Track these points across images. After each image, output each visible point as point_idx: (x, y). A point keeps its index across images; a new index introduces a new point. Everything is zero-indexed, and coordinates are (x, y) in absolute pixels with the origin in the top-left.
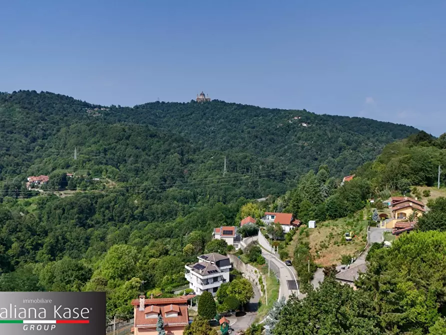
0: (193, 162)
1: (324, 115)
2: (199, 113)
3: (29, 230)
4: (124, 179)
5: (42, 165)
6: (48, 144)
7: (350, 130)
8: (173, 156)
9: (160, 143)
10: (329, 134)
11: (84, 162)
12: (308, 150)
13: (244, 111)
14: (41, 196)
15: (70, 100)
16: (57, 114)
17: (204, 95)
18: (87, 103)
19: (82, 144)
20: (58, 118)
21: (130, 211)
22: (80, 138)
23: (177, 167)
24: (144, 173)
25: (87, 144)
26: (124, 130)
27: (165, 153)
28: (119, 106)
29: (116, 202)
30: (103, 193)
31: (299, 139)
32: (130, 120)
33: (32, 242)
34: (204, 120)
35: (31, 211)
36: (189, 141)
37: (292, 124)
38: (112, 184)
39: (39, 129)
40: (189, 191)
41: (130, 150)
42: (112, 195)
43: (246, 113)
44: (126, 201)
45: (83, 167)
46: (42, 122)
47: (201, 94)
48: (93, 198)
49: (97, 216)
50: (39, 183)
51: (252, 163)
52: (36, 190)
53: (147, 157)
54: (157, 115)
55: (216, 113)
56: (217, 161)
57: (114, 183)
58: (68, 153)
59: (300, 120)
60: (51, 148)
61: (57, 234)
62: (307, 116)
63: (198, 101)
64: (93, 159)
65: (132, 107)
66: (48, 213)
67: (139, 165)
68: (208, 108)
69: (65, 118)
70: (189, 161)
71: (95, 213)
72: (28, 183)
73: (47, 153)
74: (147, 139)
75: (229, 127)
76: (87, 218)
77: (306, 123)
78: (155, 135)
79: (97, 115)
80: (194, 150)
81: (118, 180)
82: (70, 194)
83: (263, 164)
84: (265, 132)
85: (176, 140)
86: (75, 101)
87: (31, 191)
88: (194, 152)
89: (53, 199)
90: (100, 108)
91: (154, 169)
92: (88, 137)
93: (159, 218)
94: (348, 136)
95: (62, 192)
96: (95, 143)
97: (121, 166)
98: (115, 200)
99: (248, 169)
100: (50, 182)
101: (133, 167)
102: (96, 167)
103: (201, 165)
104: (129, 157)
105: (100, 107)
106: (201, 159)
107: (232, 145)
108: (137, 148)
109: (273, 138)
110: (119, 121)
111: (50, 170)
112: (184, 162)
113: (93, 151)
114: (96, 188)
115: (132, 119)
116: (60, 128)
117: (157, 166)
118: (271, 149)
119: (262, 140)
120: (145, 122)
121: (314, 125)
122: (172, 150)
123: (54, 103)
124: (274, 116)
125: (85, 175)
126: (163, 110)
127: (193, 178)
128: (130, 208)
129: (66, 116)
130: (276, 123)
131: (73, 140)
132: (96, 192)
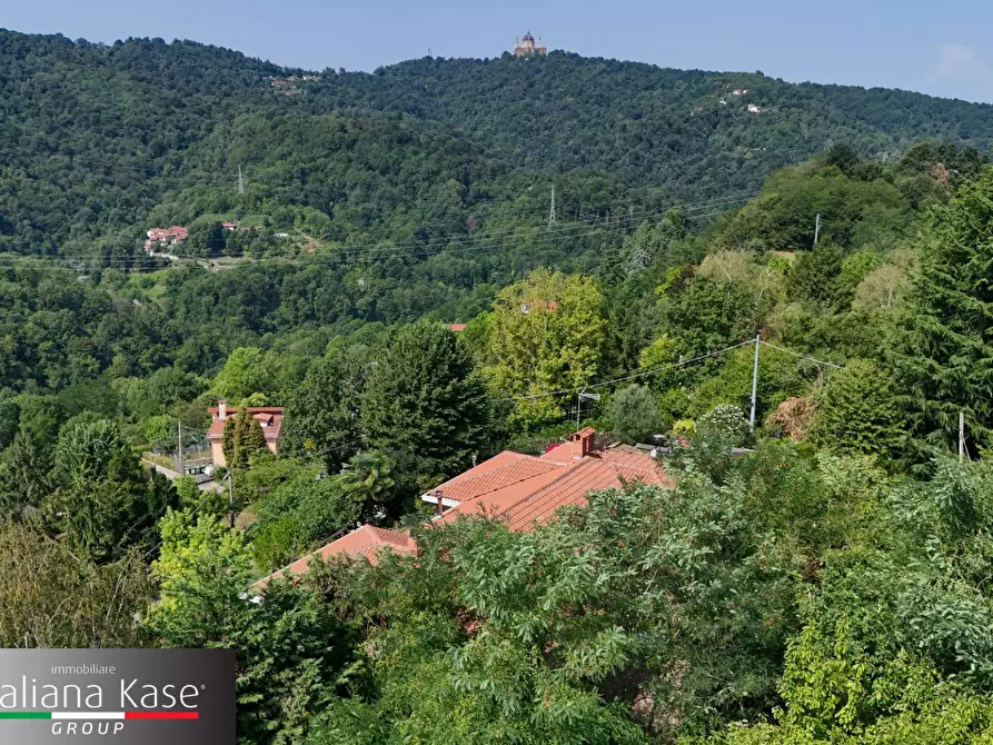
0: (490, 198)
1: (805, 85)
2: (519, 83)
3: (146, 334)
4: (336, 235)
5: (175, 205)
6: (189, 160)
7: (861, 119)
8: (444, 186)
9: (418, 158)
10: (806, 131)
11: (258, 198)
12: (752, 169)
13: (620, 77)
14: (174, 267)
15: (236, 59)
16: (208, 91)
17: (532, 40)
18: (272, 65)
19: (257, 159)
20: (209, 99)
21: (347, 301)
22: (252, 147)
23: (453, 209)
24: (382, 221)
25: (267, 160)
26: (343, 129)
27: (428, 178)
28: (342, 70)
29: (319, 282)
30: (296, 263)
31: (737, 141)
32: (366, 103)
33: (152, 356)
34: (527, 100)
35: (154, 299)
36: (481, 152)
37: (724, 108)
38: (314, 246)
39: (169, 126)
40: (473, 262)
41: (355, 174)
42: (310, 267)
43: (626, 81)
44: (339, 280)
45: (257, 210)
46: (177, 110)
47: (526, 39)
48: (275, 274)
49: (282, 308)
50: (170, 243)
51: (614, 201)
52: (164, 256)
53: (389, 188)
54: (425, 89)
55: (557, 82)
56: (536, 195)
57: (317, 244)
58: (229, 180)
59: (747, 95)
60: (195, 167)
61: (200, 341)
62: (763, 89)
63: (519, 55)
64: (277, 192)
65: (371, 73)
66: (186, 302)
67: (372, 205)
68: (538, 71)
69: (225, 101)
70: (480, 196)
71: (278, 304)
72: (148, 243)
73: (187, 178)
74: (391, 149)
75: (584, 116)
76: (263, 314)
77: (756, 105)
78: (411, 139)
79: (294, 91)
80: (493, 171)
81: (326, 238)
82: (230, 264)
83: (638, 202)
84: (660, 128)
85: (455, 150)
86: (247, 60)
87: (154, 257)
88: (494, 173)
89: (197, 275)
90: (301, 76)
91: (403, 213)
92: (271, 143)
93: (406, 314)
94: (849, 135)
95: (214, 261)
96: (283, 157)
97: (337, 207)
98: (318, 276)
99: (602, 215)
100: (190, 241)
101: (360, 208)
102: (282, 209)
103: (504, 204)
104: (353, 187)
105: (300, 73)
106: (505, 193)
107: (583, 158)
108: (370, 168)
109: (677, 142)
110: (341, 104)
111: (191, 215)
112: (468, 199)
113: (277, 175)
114: (281, 254)
115: (370, 100)
116: (213, 124)
117: (410, 208)
118: (670, 166)
119: (651, 146)
120: (397, 107)
121: (775, 110)
122: (444, 173)
123: (202, 67)
124: (688, 88)
125: (260, 227)
126: (439, 78)
127: (484, 234)
128: (347, 294)
129: (227, 95)
130: (690, 104)
131: (240, 150)
132: (281, 261)
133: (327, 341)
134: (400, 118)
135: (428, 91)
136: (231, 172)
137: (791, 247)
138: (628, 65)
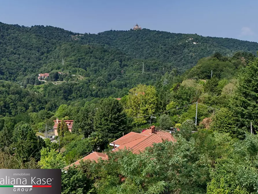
0: (127, 66)
1: (208, 37)
2: (134, 37)
3: (38, 101)
4: (88, 75)
5: (46, 67)
6: (50, 56)
7: (222, 46)
8: (115, 63)
9: (109, 56)
10: (208, 49)
11: (68, 66)
12: (194, 58)
13: (160, 35)
14: (45, 84)
15: (62, 30)
16: (55, 39)
17: (138, 26)
18: (71, 32)
19: (67, 56)
20: (55, 41)
21: (90, 92)
22: (66, 53)
23: (118, 69)
24: (99, 72)
25: (70, 56)
26: (89, 48)
27: (111, 61)
28: (89, 33)
30: (77, 82)
31: (191, 51)
32: (95, 42)
33: (39, 107)
34: (137, 41)
35: (40, 92)
36: (125, 54)
37: (187, 43)
38: (82, 78)
39: (45, 48)
40: (123, 82)
41: (93, 60)
42: (81, 84)
43: (162, 36)
44: (88, 87)
45: (67, 69)
46: (47, 44)
48: (71, 85)
49: (73, 94)
50: (44, 77)
51: (159, 67)
52: (43, 81)
53: (101, 63)
54: (110, 38)
55: (144, 36)
56: (139, 65)
57: (83, 78)
58: (60, 61)
59: (193, 40)
60: (51, 58)
61: (52, 103)
62: (197, 38)
63: (134, 30)
64: (72, 64)
65: (97, 34)
66: (48, 93)
67: (97, 68)
68: (139, 34)
69: (59, 41)
70: (124, 65)
72: (39, 77)
73: (49, 61)
74: (102, 53)
75: (151, 45)
76: (68, 96)
77: (195, 42)
78: (107, 51)
79: (77, 39)
80: (128, 59)
81: (85, 76)
82: (60, 83)
83: (165, 67)
84: (171, 48)
85: (118, 54)
86: (65, 31)
87: (40, 81)
88: (128, 60)
89: (51, 86)
90: (79, 35)
91: (105, 70)
92: (71, 52)
93: (105, 96)
94: (219, 50)
95: (56, 82)
96: (74, 55)
97: (88, 68)
98: (83, 86)
99: (156, 70)
100: (50, 77)
101: (94, 68)
102: (74, 69)
103: (131, 67)
104: (92, 63)
105: (79, 34)
106: (131, 64)
107: (151, 56)
108: (97, 58)
109: (175, 51)
110: (89, 42)
111: (50, 70)
112: (122, 66)
113: (72, 60)
114: (73, 80)
115: (96, 41)
116: (56, 47)
117: (106, 68)
118: (174, 58)
119: (168, 52)
120: (103, 43)
121: (200, 44)
122: (115, 59)
123: (53, 32)
124: (178, 38)
125: (68, 73)
126: (114, 35)
127: (126, 75)
128: (90, 91)
129: (60, 40)
130: (178, 42)
131: (62, 54)
132: (73, 82)
133: (85, 103)
134: (104, 46)
135: (111, 39)
136: (61, 59)
137: (205, 78)
138: (162, 32)
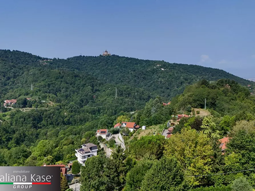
0: (99, 91)
1: (174, 64)
2: (104, 62)
3: (4, 131)
4: (59, 101)
5: (13, 93)
6: (17, 81)
7: (188, 72)
8: (87, 88)
9: (80, 80)
10: (176, 74)
11: (37, 91)
12: (164, 84)
13: (129, 61)
14: (12, 111)
15: (30, 55)
16: (22, 63)
17: (107, 52)
18: (39, 57)
19: (36, 81)
20: (22, 66)
21: (62, 119)
22: (35, 78)
23: (90, 94)
24: (71, 97)
25: (39, 81)
26: (60, 73)
27: (83, 86)
28: (58, 58)
29: (54, 114)
30: (47, 109)
31: (159, 77)
32: (65, 67)
33: (6, 137)
34: (107, 66)
35: (6, 120)
36: (97, 79)
37: (155, 69)
38: (52, 104)
39: (11, 72)
40: (96, 107)
41: (63, 85)
42: (52, 110)
43: (131, 62)
44: (60, 114)
45: (36, 95)
46: (13, 68)
47: (105, 52)
48: (41, 112)
49: (43, 122)
50: (11, 104)
51: (132, 92)
52: (9, 108)
53: (72, 88)
55: (114, 62)
56: (112, 90)
57: (53, 104)
58: (28, 86)
59: (161, 66)
60: (18, 83)
61: (20, 132)
62: (164, 64)
63: (104, 56)
64: (42, 90)
65: (66, 59)
66: (16, 121)
67: (68, 93)
68: (109, 59)
69: (27, 66)
70: (96, 90)
71: (42, 120)
72: (5, 104)
73: (16, 86)
74: (73, 78)
75: (121, 70)
76: (38, 123)
77: (163, 68)
78: (78, 76)
79: (46, 63)
81: (56, 102)
82: (28, 110)
83: (137, 92)
84: (140, 74)
85: (89, 79)
86: (33, 55)
87: (6, 108)
88: (100, 85)
89: (19, 113)
91: (76, 95)
92: (40, 77)
93: (78, 122)
94: (186, 76)
95: (24, 109)
96: (43, 80)
97: (58, 94)
98: (54, 113)
99: (129, 95)
100: (17, 103)
101: (64, 94)
102: (43, 94)
103: (103, 92)
104: (63, 88)
105: (47, 59)
106: (103, 90)
107: (122, 81)
108: (67, 83)
109: (145, 77)
110: (58, 67)
111: (17, 96)
112: (94, 91)
113: (42, 85)
114: (43, 106)
115: (66, 66)
116: (24, 72)
117: (78, 93)
118: (143, 83)
119: (139, 78)
120: (73, 68)
121: (168, 70)
122: (87, 85)
123: (20, 57)
124: (146, 64)
125: (37, 99)
126: (84, 61)
127: (98, 100)
128: (62, 117)
129: (27, 64)
130: (147, 68)
131: (31, 79)
132: (43, 108)
134: (74, 70)
135: (81, 64)
136: (29, 84)
138: (131, 59)
